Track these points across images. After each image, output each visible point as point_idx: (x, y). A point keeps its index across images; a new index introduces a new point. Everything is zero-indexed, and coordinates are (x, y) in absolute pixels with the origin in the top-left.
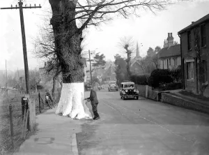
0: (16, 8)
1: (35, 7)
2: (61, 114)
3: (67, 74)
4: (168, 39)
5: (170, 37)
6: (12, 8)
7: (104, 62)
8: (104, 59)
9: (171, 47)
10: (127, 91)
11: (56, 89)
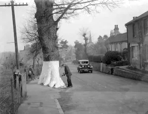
0: (9, 5)
1: (23, 5)
2: (42, 84)
3: (47, 55)
4: (114, 30)
5: (116, 28)
6: (6, 6)
7: (67, 46)
8: (67, 44)
9: (117, 35)
10: (83, 67)
11: (35, 66)
